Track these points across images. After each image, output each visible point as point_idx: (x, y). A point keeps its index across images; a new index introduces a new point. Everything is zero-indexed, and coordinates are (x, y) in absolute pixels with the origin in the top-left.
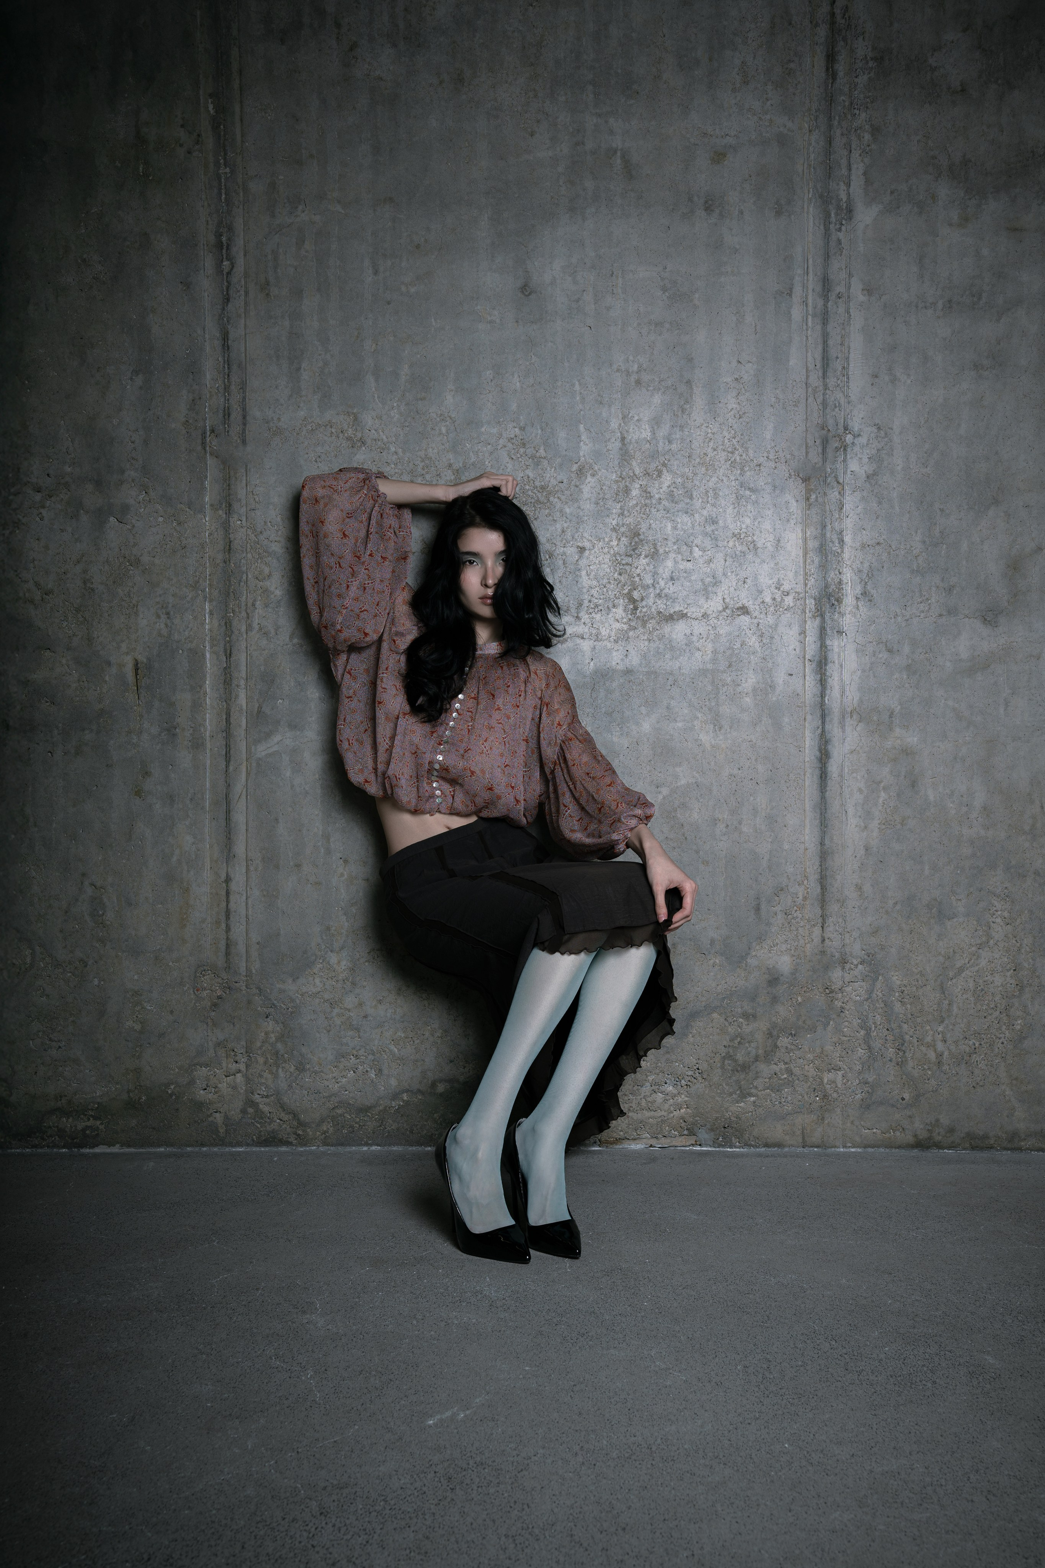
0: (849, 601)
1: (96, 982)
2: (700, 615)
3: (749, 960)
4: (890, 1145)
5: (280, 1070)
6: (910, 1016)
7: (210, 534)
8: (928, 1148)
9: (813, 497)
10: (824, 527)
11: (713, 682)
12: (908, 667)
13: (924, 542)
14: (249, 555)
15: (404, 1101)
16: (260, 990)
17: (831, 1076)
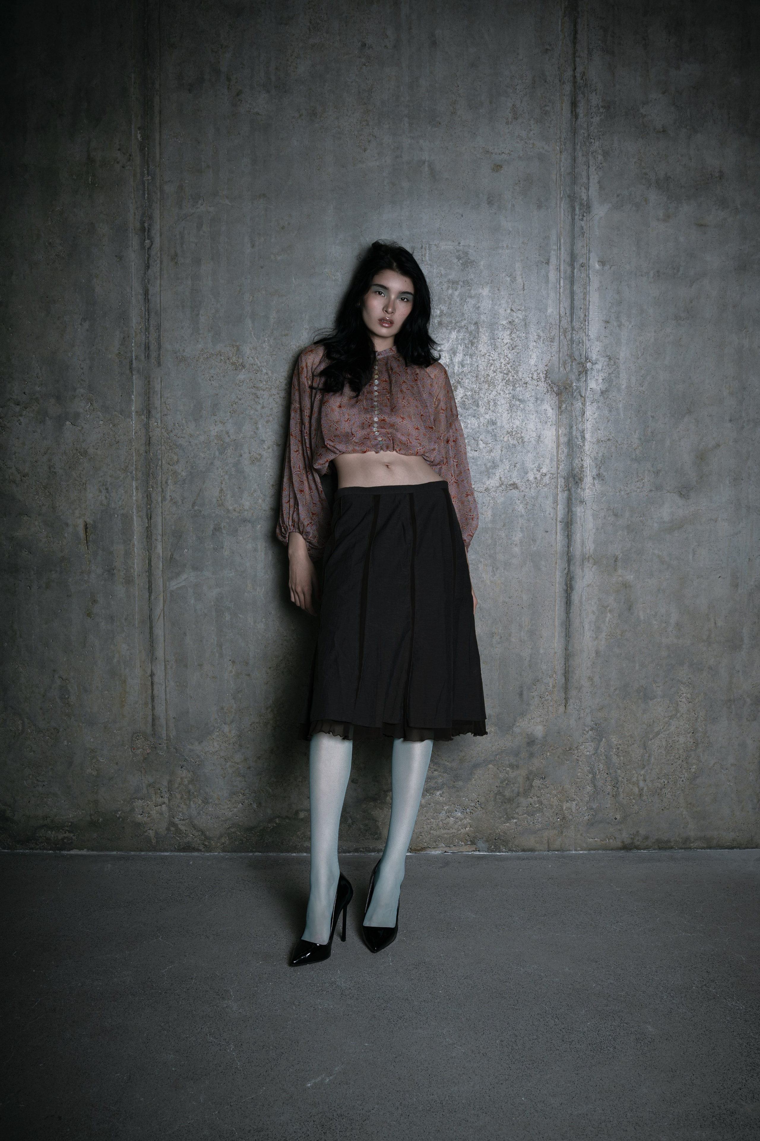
0: (588, 480)
1: (66, 743)
2: (484, 489)
3: (514, 729)
4: (605, 848)
5: (192, 803)
6: (622, 765)
7: (136, 433)
8: (630, 849)
9: (564, 406)
10: (571, 427)
11: (492, 537)
12: (628, 527)
13: (640, 439)
14: (163, 448)
15: (276, 824)
16: (176, 749)
17: (568, 805)
